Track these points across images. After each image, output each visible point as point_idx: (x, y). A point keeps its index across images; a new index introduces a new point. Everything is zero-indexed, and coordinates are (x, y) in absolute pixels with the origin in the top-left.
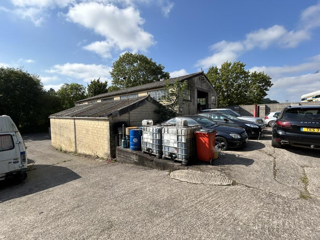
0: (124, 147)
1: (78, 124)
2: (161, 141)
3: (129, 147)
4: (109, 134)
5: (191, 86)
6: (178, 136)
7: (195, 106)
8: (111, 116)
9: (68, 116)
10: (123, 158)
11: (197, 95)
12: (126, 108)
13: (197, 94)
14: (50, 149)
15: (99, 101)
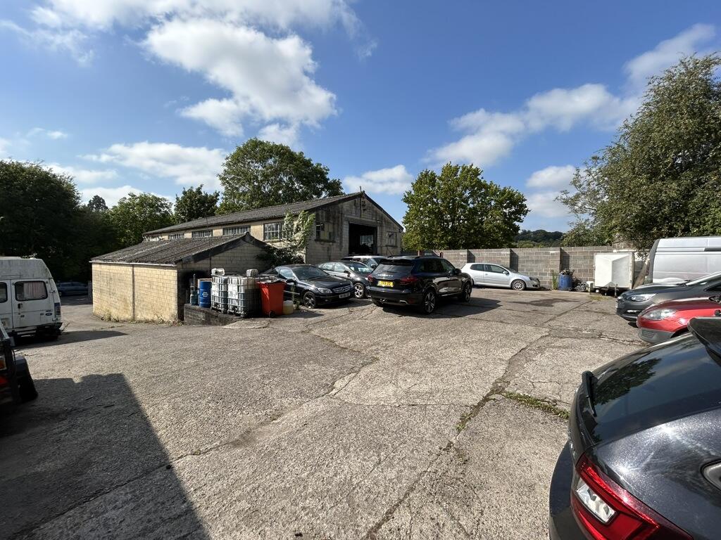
0: (193, 304)
1: (138, 274)
2: (226, 293)
3: (197, 304)
4: (176, 287)
5: (334, 218)
6: (238, 287)
7: (343, 250)
8: (181, 263)
9: (124, 260)
10: (191, 318)
11: (348, 232)
12: (205, 251)
13: (348, 229)
14: (90, 318)
15: (188, 235)
